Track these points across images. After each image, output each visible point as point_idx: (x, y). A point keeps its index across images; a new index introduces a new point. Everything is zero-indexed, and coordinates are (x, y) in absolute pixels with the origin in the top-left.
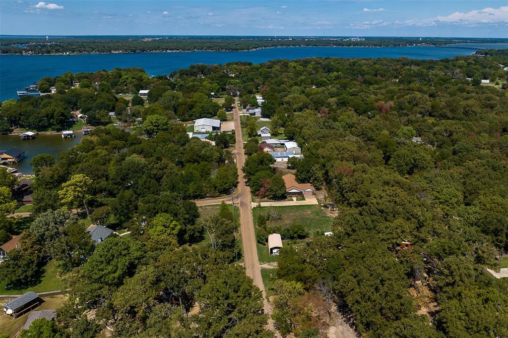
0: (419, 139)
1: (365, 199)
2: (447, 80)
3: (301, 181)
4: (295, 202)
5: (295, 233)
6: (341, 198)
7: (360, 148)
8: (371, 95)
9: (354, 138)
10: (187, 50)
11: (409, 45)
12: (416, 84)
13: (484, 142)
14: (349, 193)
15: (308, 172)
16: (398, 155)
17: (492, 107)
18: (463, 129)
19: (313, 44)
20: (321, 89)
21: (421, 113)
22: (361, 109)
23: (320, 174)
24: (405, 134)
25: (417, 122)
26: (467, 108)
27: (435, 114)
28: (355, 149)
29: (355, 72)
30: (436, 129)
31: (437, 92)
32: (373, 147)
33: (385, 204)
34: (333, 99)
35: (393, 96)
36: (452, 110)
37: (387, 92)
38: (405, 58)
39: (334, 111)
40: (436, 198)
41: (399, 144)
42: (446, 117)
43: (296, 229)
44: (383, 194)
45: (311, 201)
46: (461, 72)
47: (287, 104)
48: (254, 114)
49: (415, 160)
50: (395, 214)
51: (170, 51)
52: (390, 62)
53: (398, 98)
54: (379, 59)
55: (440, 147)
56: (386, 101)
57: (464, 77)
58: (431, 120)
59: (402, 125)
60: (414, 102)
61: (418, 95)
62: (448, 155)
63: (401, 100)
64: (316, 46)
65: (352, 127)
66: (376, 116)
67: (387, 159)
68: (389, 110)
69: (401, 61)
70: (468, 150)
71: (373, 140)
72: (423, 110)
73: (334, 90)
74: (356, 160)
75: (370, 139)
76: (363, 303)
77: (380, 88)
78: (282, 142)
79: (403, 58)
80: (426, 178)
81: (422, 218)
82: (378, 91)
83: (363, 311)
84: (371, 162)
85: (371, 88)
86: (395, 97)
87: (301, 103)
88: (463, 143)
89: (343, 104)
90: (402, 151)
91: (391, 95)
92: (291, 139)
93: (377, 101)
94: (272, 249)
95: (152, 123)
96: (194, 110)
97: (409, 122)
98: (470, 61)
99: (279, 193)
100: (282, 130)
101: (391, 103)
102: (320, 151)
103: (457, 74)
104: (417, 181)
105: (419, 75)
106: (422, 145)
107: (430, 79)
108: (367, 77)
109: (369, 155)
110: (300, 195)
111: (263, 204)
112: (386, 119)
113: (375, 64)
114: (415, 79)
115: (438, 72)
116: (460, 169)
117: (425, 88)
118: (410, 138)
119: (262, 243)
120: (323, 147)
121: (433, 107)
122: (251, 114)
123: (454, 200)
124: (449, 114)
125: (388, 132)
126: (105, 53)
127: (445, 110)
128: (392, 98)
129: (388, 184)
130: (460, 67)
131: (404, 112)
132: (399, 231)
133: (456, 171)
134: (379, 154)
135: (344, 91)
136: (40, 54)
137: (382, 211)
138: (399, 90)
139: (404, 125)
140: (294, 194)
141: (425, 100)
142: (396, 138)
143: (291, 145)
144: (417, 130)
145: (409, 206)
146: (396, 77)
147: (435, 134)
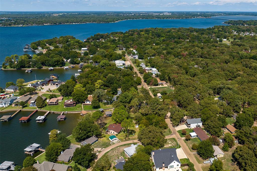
0: (197, 66)
1: (182, 83)
2: (209, 40)
3: (162, 80)
4: (161, 86)
5: (164, 93)
6: (175, 84)
7: (178, 70)
8: (179, 49)
9: (176, 66)
10: (83, 23)
11: (193, 17)
12: (196, 43)
13: (217, 67)
14: (177, 82)
15: (164, 77)
16: (190, 72)
17: (223, 53)
18: (211, 62)
19: (146, 18)
20: (158, 46)
21: (198, 56)
22: (176, 55)
23: (167, 78)
24: (192, 65)
25: (196, 60)
26: (214, 54)
27: (202, 56)
28: (177, 70)
29: (170, 37)
30: (202, 62)
31: (204, 47)
32: (182, 69)
33: (187, 84)
34: (165, 51)
35: (187, 49)
36: (209, 55)
37: (185, 47)
38: (192, 28)
39: (166, 56)
40: (201, 82)
41: (190, 68)
42: (206, 58)
43: (164, 92)
44: (187, 82)
45: (165, 86)
46: (215, 36)
47: (147, 54)
48: (135, 58)
49: (195, 73)
50: (190, 86)
51: (74, 24)
52: (185, 30)
53: (189, 50)
54: (180, 28)
55: (203, 68)
56: (185, 51)
57: (216, 38)
58: (201, 59)
59: (191, 61)
60: (195, 51)
61: (197, 48)
62: (205, 71)
63: (190, 51)
64: (147, 19)
65: (174, 62)
66: (182, 58)
67: (187, 73)
68: (186, 55)
69: (190, 29)
70: (211, 69)
71: (182, 67)
72: (198, 55)
73: (164, 47)
74: (178, 73)
75: (181, 67)
76: (184, 103)
77: (182, 46)
78: (151, 68)
79: (191, 28)
80: (198, 78)
81: (197, 87)
82: (181, 47)
83: (184, 104)
84: (182, 74)
85: (178, 45)
86: (188, 49)
87: (153, 53)
88: (211, 67)
89: (168, 53)
90: (191, 70)
91: (186, 49)
92: (153, 67)
93: (181, 51)
94: (159, 97)
95: (104, 63)
96: (112, 57)
97: (193, 60)
98: (220, 29)
99: (156, 84)
100: (149, 64)
101: (187, 52)
102: (166, 71)
103: (213, 37)
104: (195, 78)
105: (197, 38)
106: (197, 68)
107: (202, 40)
108: (176, 40)
109: (181, 72)
110: (162, 84)
111: (152, 87)
112: (185, 59)
113: (178, 31)
114: (196, 40)
115: (205, 36)
116: (208, 75)
117: (199, 45)
118: (194, 66)
119: (155, 96)
120: (167, 70)
121: (202, 54)
122: (134, 58)
123: (205, 83)
124: (208, 56)
125: (186, 64)
126: (40, 25)
127: (206, 55)
128: (187, 50)
129: (188, 79)
130: (215, 33)
131: (192, 56)
132: (191, 90)
133: (207, 75)
134: (184, 71)
135: (168, 47)
136: (6, 26)
137: (187, 86)
138: (190, 46)
139: (192, 61)
140: (160, 84)
141: (199, 51)
142: (189, 66)
143: (154, 69)
144: (196, 63)
145: (193, 84)
146: (188, 39)
147: (202, 64)
